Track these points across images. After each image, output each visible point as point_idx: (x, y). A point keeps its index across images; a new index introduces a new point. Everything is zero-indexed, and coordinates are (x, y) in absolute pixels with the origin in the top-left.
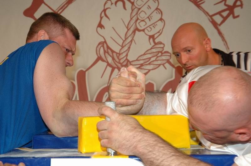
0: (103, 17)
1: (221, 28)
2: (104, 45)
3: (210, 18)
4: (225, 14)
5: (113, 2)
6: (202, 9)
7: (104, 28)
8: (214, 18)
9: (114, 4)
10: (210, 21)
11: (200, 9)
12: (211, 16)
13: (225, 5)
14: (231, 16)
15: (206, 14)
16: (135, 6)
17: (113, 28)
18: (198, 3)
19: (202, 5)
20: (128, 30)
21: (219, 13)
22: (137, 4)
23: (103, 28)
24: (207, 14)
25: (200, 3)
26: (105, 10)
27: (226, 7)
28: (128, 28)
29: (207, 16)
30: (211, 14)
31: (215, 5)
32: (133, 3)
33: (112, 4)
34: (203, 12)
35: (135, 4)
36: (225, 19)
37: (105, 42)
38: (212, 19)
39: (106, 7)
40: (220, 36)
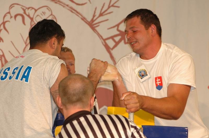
0: (2, 29)
1: (113, 52)
2: (2, 58)
3: (103, 41)
4: (117, 39)
5: (12, 16)
6: (96, 32)
7: (3, 41)
8: (107, 41)
9: (13, 18)
10: (103, 44)
11: (95, 32)
12: (105, 40)
13: (118, 30)
14: (123, 41)
15: (99, 37)
16: (34, 22)
17: (11, 42)
18: (93, 26)
19: (97, 29)
20: (26, 45)
21: (112, 38)
22: (36, 20)
23: (1, 41)
24: (101, 38)
25: (95, 26)
26: (4, 23)
27: (118, 33)
28: (27, 44)
29: (100, 39)
30: (104, 38)
31: (108, 29)
32: (32, 19)
33: (11, 17)
34: (97, 34)
35: (34, 20)
36: (117, 44)
37: (3, 55)
38: (105, 43)
39: (5, 20)
40: (112, 59)
